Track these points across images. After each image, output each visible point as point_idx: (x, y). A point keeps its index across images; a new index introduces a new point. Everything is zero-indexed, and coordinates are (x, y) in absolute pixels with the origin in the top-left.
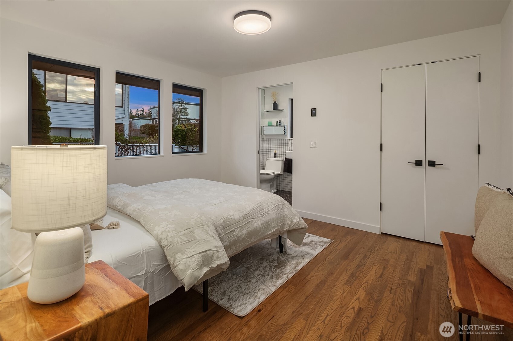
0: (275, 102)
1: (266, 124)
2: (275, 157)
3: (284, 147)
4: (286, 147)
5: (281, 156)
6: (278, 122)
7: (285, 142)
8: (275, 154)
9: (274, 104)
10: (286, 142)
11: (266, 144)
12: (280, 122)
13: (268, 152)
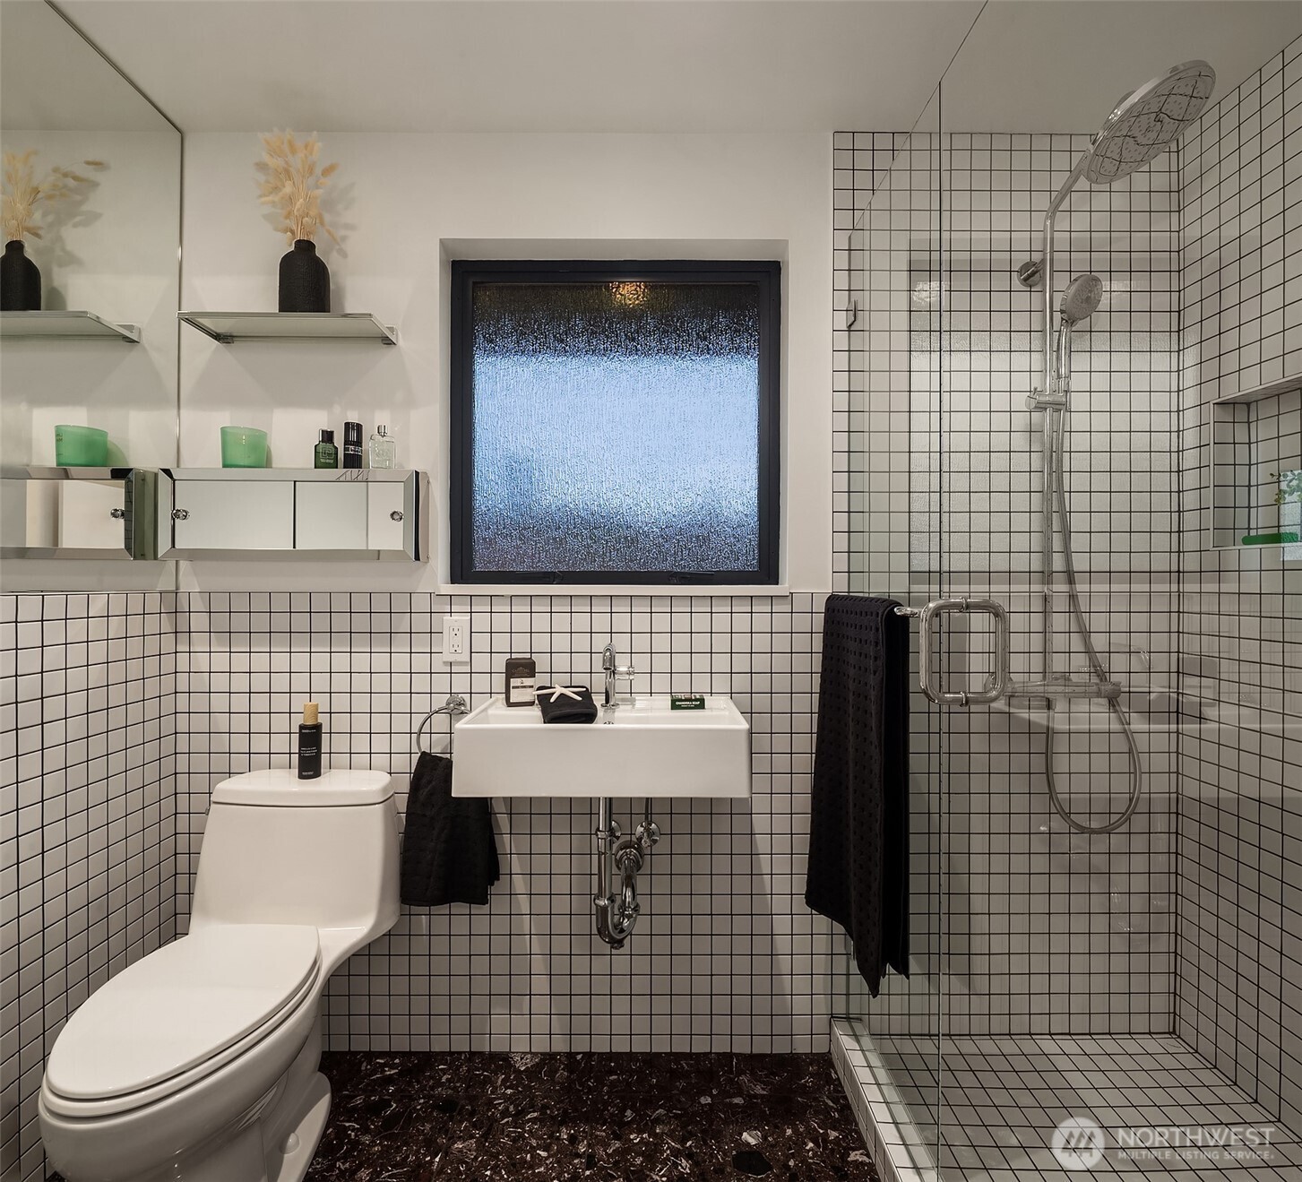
0: (305, 248)
1: (203, 453)
2: (310, 766)
3: (401, 662)
4: (421, 662)
5: (361, 743)
6: (339, 440)
7: (402, 623)
8: (311, 737)
9: (287, 264)
10: (421, 623)
11: (200, 643)
12: (359, 443)
13: (221, 722)
